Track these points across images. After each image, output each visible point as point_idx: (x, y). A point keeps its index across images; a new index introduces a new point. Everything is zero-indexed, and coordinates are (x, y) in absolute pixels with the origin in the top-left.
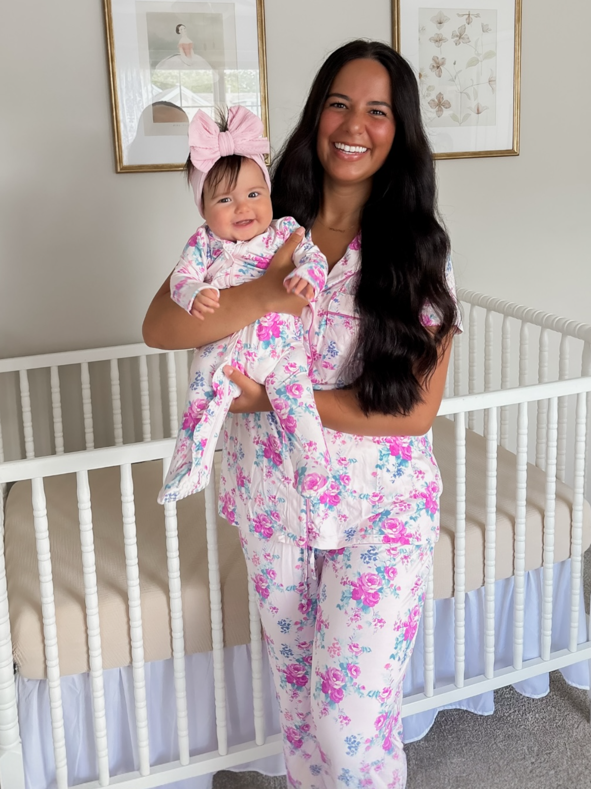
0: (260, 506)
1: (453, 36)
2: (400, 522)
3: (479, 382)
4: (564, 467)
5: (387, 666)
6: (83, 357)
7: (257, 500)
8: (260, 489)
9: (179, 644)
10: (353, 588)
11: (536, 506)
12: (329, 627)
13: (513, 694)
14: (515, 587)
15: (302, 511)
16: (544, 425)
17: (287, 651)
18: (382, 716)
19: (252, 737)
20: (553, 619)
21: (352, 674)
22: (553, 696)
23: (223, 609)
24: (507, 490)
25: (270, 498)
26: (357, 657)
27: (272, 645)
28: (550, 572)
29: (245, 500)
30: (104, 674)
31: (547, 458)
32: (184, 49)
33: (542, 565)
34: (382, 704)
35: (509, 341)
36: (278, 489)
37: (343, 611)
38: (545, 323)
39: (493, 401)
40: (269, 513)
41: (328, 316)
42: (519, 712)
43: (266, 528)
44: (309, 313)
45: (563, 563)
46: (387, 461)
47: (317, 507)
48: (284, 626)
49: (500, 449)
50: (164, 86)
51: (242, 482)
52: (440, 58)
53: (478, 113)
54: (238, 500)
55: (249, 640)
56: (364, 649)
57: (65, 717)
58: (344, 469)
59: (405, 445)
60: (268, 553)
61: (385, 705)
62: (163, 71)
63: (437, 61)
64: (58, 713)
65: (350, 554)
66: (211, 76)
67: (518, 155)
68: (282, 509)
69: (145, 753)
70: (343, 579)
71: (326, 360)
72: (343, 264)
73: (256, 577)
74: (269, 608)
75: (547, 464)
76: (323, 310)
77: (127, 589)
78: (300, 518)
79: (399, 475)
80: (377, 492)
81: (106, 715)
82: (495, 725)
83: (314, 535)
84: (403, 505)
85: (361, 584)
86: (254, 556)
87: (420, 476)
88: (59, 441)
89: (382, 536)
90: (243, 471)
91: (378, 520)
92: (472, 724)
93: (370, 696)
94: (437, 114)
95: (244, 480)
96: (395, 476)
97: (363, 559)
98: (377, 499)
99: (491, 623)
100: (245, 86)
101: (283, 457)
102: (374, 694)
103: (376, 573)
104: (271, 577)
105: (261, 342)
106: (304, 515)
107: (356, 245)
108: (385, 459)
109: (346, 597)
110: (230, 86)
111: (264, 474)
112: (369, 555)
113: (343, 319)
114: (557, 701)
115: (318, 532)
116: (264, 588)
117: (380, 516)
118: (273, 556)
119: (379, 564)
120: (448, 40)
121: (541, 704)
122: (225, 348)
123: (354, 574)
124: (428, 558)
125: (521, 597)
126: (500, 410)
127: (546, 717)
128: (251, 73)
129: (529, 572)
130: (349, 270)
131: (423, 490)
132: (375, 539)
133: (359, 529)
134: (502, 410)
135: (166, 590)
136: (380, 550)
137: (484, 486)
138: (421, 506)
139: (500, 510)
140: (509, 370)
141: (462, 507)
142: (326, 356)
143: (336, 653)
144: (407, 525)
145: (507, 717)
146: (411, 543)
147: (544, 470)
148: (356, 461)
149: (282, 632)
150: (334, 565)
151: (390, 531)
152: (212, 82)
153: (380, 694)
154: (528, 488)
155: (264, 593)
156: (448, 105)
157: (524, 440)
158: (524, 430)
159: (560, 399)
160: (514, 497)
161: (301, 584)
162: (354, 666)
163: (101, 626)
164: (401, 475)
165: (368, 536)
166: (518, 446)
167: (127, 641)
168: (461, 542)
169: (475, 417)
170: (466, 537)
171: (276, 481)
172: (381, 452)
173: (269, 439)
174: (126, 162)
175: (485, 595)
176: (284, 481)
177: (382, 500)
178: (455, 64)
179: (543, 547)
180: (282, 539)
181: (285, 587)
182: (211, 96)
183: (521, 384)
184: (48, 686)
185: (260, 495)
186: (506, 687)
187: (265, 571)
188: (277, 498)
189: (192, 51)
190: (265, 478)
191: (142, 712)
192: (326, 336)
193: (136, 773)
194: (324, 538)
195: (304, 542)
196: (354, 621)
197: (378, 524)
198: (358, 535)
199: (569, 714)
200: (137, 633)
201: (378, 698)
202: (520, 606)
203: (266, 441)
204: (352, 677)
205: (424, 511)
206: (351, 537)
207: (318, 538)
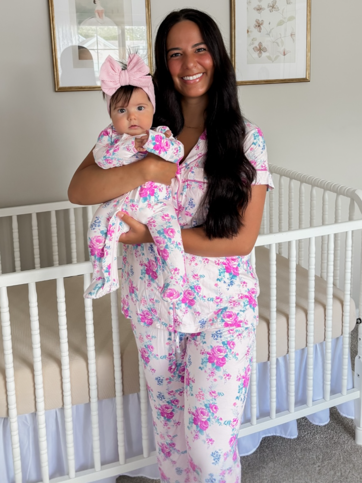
0: (144, 305)
1: (269, 6)
2: (234, 313)
3: (285, 224)
4: (338, 278)
5: (235, 404)
6: (33, 210)
7: (142, 302)
8: (144, 294)
9: (94, 393)
10: (208, 356)
11: (321, 303)
12: (195, 382)
13: (307, 422)
14: (308, 354)
15: (170, 308)
16: (326, 252)
17: (161, 396)
18: (233, 437)
19: (141, 452)
20: (331, 374)
21: (213, 410)
22: (332, 423)
23: (122, 371)
24: (302, 292)
25: (150, 300)
26: (215, 399)
27: (152, 392)
28: (329, 344)
29: (135, 302)
30: (45, 413)
31: (327, 272)
32: (98, 13)
33: (325, 340)
34: (233, 429)
35: (303, 198)
36: (155, 294)
37: (203, 371)
38: (326, 187)
39: (293, 236)
40: (150, 309)
41: (188, 183)
42: (310, 433)
43: (148, 319)
44: (176, 181)
45: (338, 339)
46: (224, 276)
47: (180, 305)
48: (160, 381)
49: (298, 267)
50: (87, 36)
51: (133, 290)
52: (260, 20)
53: (284, 55)
54: (130, 302)
55: (139, 390)
56: (219, 394)
57: (20, 441)
58: (197, 281)
59: (235, 266)
60: (148, 334)
61: (234, 430)
62: (87, 27)
63: (258, 22)
64: (16, 439)
65: (205, 335)
66: (117, 30)
67: (309, 81)
68: (158, 307)
69: (72, 464)
70: (201, 350)
71: (188, 210)
72: (196, 149)
73: (142, 350)
74: (150, 370)
75: (327, 276)
76: (185, 179)
77: (61, 358)
78: (169, 313)
79: (232, 284)
80: (218, 296)
81: (47, 440)
82: (296, 442)
83: (178, 323)
84: (235, 303)
85: (213, 353)
86: (140, 336)
87: (245, 285)
88: (18, 263)
89: (224, 323)
90: (133, 283)
91: (220, 313)
92: (281, 442)
93: (225, 424)
94: (258, 55)
95: (134, 289)
96: (229, 285)
97: (213, 337)
98: (219, 300)
99: (293, 377)
100: (138, 36)
101: (158, 274)
102: (228, 423)
103: (222, 345)
104: (150, 350)
105: (141, 198)
106: (171, 311)
107: (204, 137)
108: (222, 275)
109: (204, 362)
110: (129, 36)
111: (146, 285)
112: (217, 335)
113: (198, 184)
114: (335, 427)
115: (181, 321)
116: (146, 356)
117: (221, 310)
118: (152, 336)
119: (223, 339)
120: (265, 9)
121: (325, 429)
122: (118, 202)
123: (208, 347)
124: (253, 336)
125: (311, 361)
126: (298, 242)
127: (328, 437)
128: (143, 28)
129: (316, 345)
130: (200, 152)
131: (247, 294)
132: (219, 325)
133: (208, 320)
134: (299, 242)
135: (86, 358)
136: (223, 331)
137: (288, 290)
138: (246, 303)
139: (298, 306)
140: (303, 217)
141: (274, 304)
142: (188, 208)
143: (202, 398)
144: (239, 315)
145: (303, 437)
146: (242, 326)
147: (326, 280)
148: (204, 276)
149: (158, 384)
150: (195, 342)
151: (228, 319)
152: (117, 34)
153: (232, 423)
154: (316, 291)
155: (147, 360)
156: (265, 50)
157: (313, 261)
158: (313, 255)
159: (336, 235)
160: (306, 297)
161: (170, 355)
162: (214, 405)
163: (44, 382)
164: (233, 285)
165: (214, 323)
166: (309, 265)
167: (60, 392)
168: (274, 326)
169: (282, 247)
170: (276, 323)
171: (154, 289)
172: (220, 270)
173: (149, 263)
174: (61, 85)
175: (289, 359)
176: (158, 289)
177: (222, 301)
178: (269, 24)
179: (325, 329)
180: (158, 326)
181: (159, 357)
182: (116, 42)
183: (311, 225)
184: (9, 422)
185: (144, 298)
186: (303, 418)
187: (147, 346)
188: (154, 300)
189: (104, 14)
190: (147, 287)
191: (70, 438)
192: (187, 196)
193: (66, 477)
194: (185, 325)
195: (172, 328)
196: (211, 377)
197: (220, 316)
198: (208, 324)
199: (342, 435)
200: (67, 386)
201: (230, 425)
202: (311, 367)
203: (147, 264)
204: (213, 412)
205: (248, 306)
206: (204, 325)
207: (181, 325)
